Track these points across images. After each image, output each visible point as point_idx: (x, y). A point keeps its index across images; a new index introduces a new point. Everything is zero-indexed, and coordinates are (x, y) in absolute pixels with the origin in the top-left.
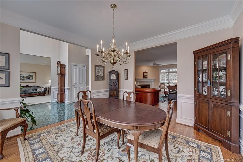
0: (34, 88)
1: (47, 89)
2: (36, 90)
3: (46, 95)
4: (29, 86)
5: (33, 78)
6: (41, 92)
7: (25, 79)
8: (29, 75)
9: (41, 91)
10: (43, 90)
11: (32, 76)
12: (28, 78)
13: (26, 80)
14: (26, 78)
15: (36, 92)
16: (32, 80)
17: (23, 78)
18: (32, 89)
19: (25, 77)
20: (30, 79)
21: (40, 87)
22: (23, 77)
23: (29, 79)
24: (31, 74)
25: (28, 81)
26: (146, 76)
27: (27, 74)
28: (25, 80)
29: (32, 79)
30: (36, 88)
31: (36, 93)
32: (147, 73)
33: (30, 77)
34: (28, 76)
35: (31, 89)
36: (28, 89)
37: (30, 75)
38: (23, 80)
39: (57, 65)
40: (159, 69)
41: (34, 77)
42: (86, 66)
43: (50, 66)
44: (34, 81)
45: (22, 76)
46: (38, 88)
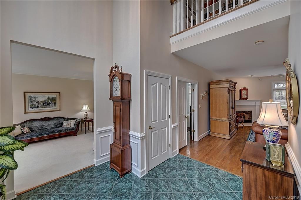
0: (57, 121)
1: (79, 122)
2: (62, 124)
3: (78, 135)
4: (48, 118)
5: (55, 103)
6: (70, 130)
9: (69, 126)
10: (72, 124)
11: (53, 99)
12: (46, 104)
13: (43, 107)
14: (43, 104)
15: (60, 131)
16: (53, 106)
17: (37, 104)
18: (54, 124)
19: (42, 101)
20: (51, 105)
21: (67, 119)
22: (38, 102)
23: (48, 104)
24: (51, 96)
25: (47, 109)
26: (246, 96)
27: (45, 97)
28: (41, 107)
29: (53, 104)
30: (61, 121)
31: (62, 132)
32: (247, 90)
33: (50, 101)
34: (46, 100)
35: (52, 123)
36: (47, 124)
37: (51, 98)
38: (38, 107)
39: (110, 76)
40: (272, 82)
41: (57, 101)
42: (171, 77)
43: (93, 81)
44: (56, 108)
45: (37, 100)
46: (64, 121)
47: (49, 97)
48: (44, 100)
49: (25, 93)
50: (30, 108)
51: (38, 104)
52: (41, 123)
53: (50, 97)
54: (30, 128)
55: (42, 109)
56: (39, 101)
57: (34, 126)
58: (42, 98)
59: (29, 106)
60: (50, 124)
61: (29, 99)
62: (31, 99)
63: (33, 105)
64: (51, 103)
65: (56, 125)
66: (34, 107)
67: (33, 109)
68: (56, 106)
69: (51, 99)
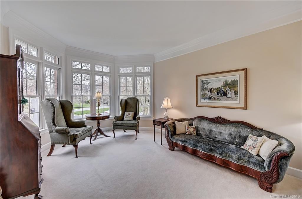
0: (235, 129)
2: (244, 140)
4: (224, 119)
5: (236, 93)
7: (214, 95)
8: (226, 84)
10: (265, 149)
11: (234, 84)
13: (218, 99)
14: (218, 94)
16: (233, 99)
18: (230, 134)
19: (216, 89)
20: (229, 95)
22: (211, 90)
23: (225, 94)
24: (230, 78)
25: (223, 102)
27: (220, 81)
28: (215, 99)
29: (233, 95)
30: (244, 131)
33: (227, 88)
34: (222, 87)
35: (226, 131)
36: (219, 129)
37: (229, 82)
38: (210, 98)
41: (240, 88)
44: (239, 102)
45: (210, 86)
46: (250, 135)
47: (226, 81)
48: (218, 87)
49: (197, 76)
50: (202, 98)
51: (211, 93)
52: (210, 125)
53: (228, 80)
54: (197, 129)
55: (216, 101)
56: (212, 88)
57: (202, 127)
58: (216, 83)
59: (201, 96)
60: (222, 131)
61: (201, 86)
62: (203, 86)
63: (206, 96)
64: (229, 91)
65: (232, 138)
66: (206, 98)
67: (205, 101)
68: (238, 98)
69: (230, 84)
